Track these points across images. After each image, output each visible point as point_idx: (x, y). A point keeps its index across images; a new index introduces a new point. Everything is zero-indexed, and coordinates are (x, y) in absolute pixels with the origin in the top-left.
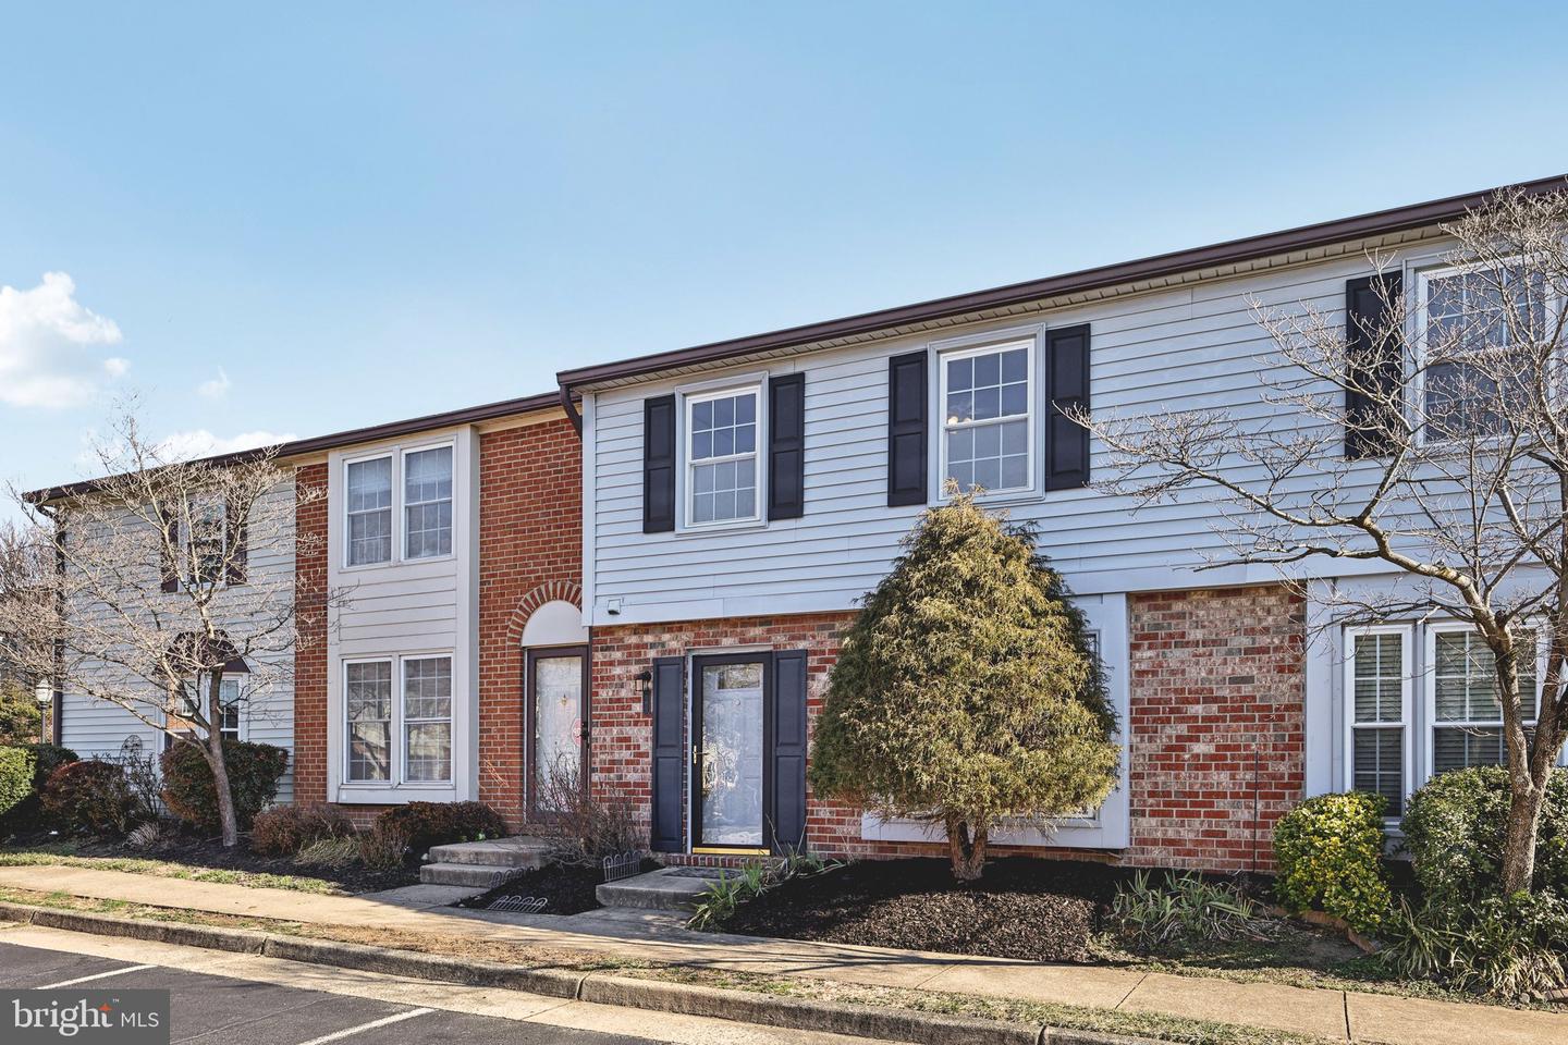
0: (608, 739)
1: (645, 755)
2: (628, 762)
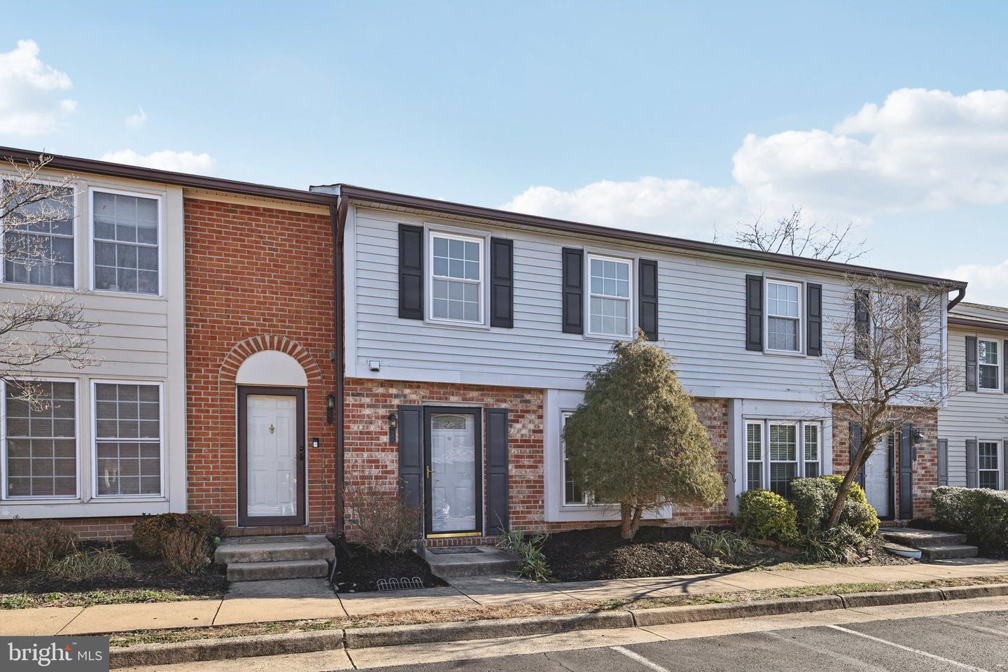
0: (360, 460)
1: (393, 472)
2: (377, 478)
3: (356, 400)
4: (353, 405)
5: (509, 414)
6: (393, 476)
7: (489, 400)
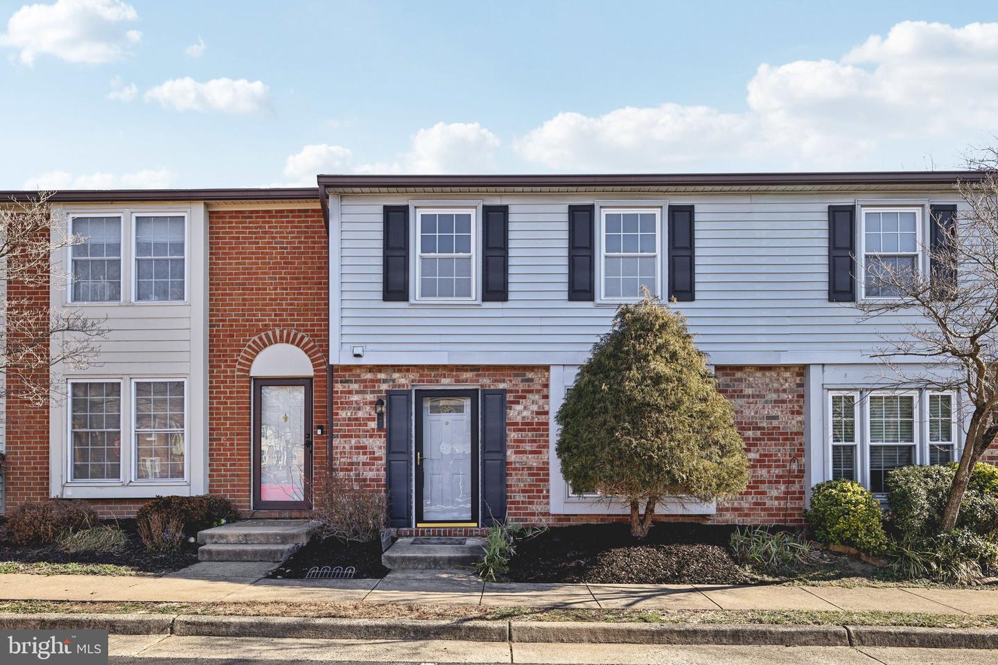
0: (347, 447)
1: (380, 459)
2: (364, 464)
3: (344, 387)
4: (342, 392)
5: (508, 395)
6: (380, 462)
7: (486, 381)
